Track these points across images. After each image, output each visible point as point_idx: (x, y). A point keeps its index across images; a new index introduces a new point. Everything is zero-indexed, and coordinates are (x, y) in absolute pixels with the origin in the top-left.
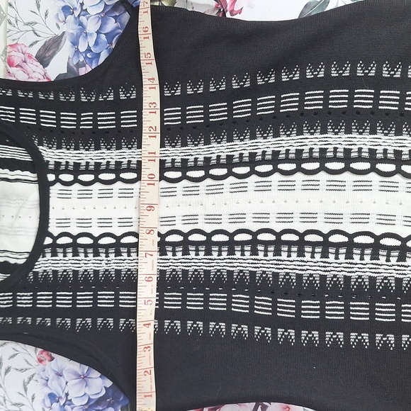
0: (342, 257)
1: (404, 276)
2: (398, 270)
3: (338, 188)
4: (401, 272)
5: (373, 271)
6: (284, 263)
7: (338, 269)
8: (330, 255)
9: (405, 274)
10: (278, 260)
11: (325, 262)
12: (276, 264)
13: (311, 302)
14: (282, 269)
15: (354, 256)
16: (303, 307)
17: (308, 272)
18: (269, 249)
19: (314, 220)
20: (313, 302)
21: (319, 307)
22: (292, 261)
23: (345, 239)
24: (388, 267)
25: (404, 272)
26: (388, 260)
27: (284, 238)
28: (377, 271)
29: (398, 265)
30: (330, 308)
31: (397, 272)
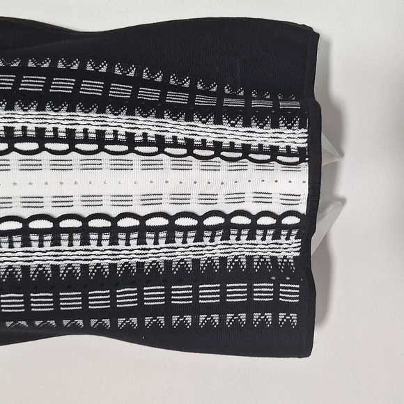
0: (133, 243)
1: (201, 256)
2: (194, 251)
3: (124, 167)
4: (198, 253)
5: (168, 254)
6: (64, 253)
7: (129, 257)
8: (120, 242)
9: (202, 255)
10: (56, 251)
11: (113, 250)
12: (54, 256)
13: (100, 292)
14: (62, 261)
15: (147, 241)
16: (90, 298)
17: (94, 261)
18: (45, 238)
19: (99, 203)
20: (102, 292)
21: (109, 296)
22: (73, 251)
23: (137, 223)
24: (184, 250)
25: (201, 253)
26: (184, 242)
27: (64, 224)
28: (173, 254)
29: (195, 246)
30: (122, 296)
31: (194, 253)
